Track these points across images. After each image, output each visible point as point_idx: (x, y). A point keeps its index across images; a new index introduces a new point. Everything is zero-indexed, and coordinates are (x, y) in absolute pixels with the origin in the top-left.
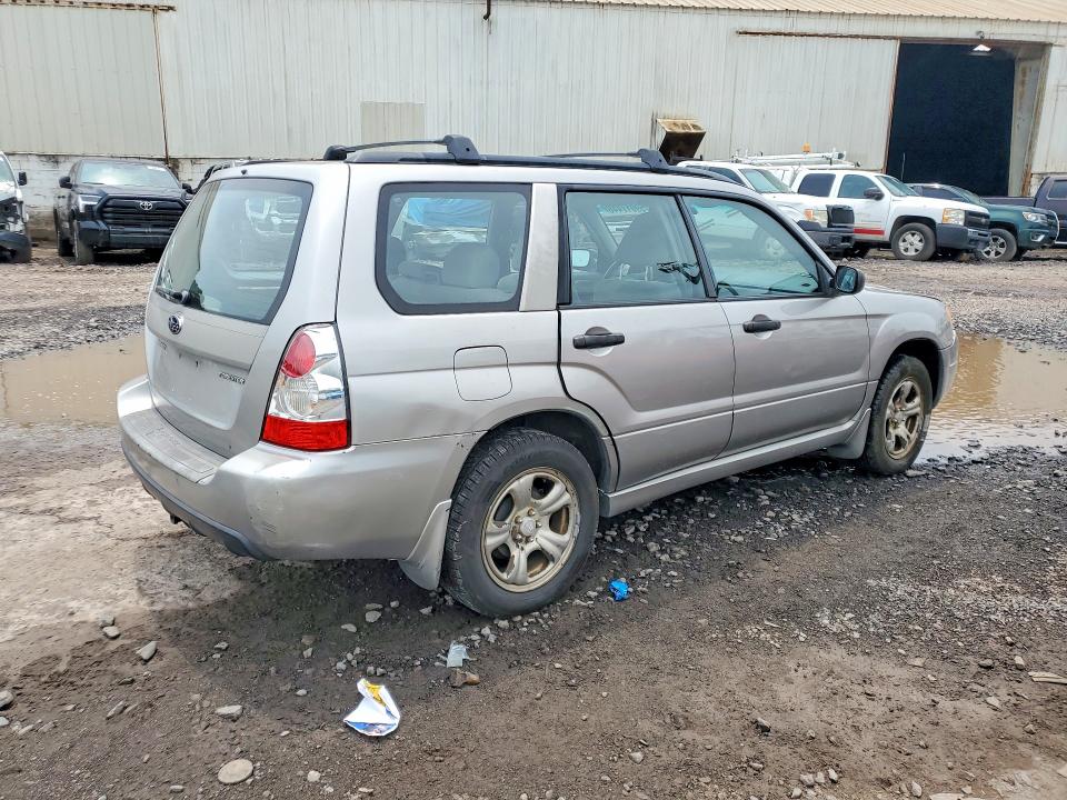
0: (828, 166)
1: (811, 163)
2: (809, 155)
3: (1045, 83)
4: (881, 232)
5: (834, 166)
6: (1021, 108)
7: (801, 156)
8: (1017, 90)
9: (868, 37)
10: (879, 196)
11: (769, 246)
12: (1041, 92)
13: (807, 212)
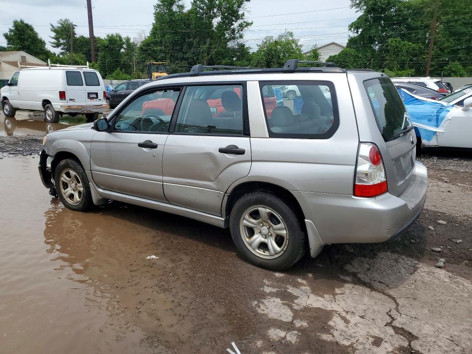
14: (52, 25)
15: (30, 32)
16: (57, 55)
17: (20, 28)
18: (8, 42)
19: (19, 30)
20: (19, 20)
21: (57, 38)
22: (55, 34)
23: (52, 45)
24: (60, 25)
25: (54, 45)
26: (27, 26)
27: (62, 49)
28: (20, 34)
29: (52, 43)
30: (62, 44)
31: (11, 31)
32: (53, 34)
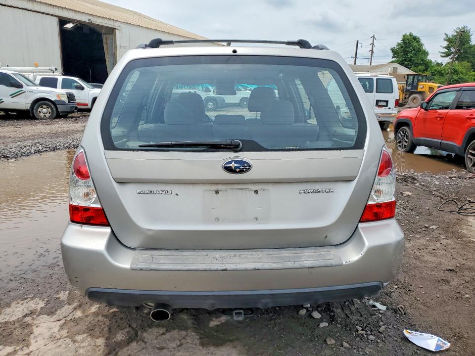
0: (52, 74)
1: (39, 72)
2: (38, 68)
3: (116, 44)
4: (87, 105)
5: (54, 74)
6: (108, 54)
7: (34, 68)
8: (105, 46)
9: (44, 13)
10: (82, 88)
11: (40, 112)
12: (115, 47)
13: (58, 96)
14: (446, 34)
15: (415, 44)
16: (444, 65)
17: (407, 41)
18: (394, 55)
19: (405, 43)
20: (408, 34)
21: (448, 48)
22: (448, 43)
23: (441, 54)
24: (455, 34)
25: (443, 55)
26: (415, 38)
27: (451, 59)
28: (406, 47)
29: (442, 53)
30: (452, 53)
31: (399, 44)
32: (446, 44)
